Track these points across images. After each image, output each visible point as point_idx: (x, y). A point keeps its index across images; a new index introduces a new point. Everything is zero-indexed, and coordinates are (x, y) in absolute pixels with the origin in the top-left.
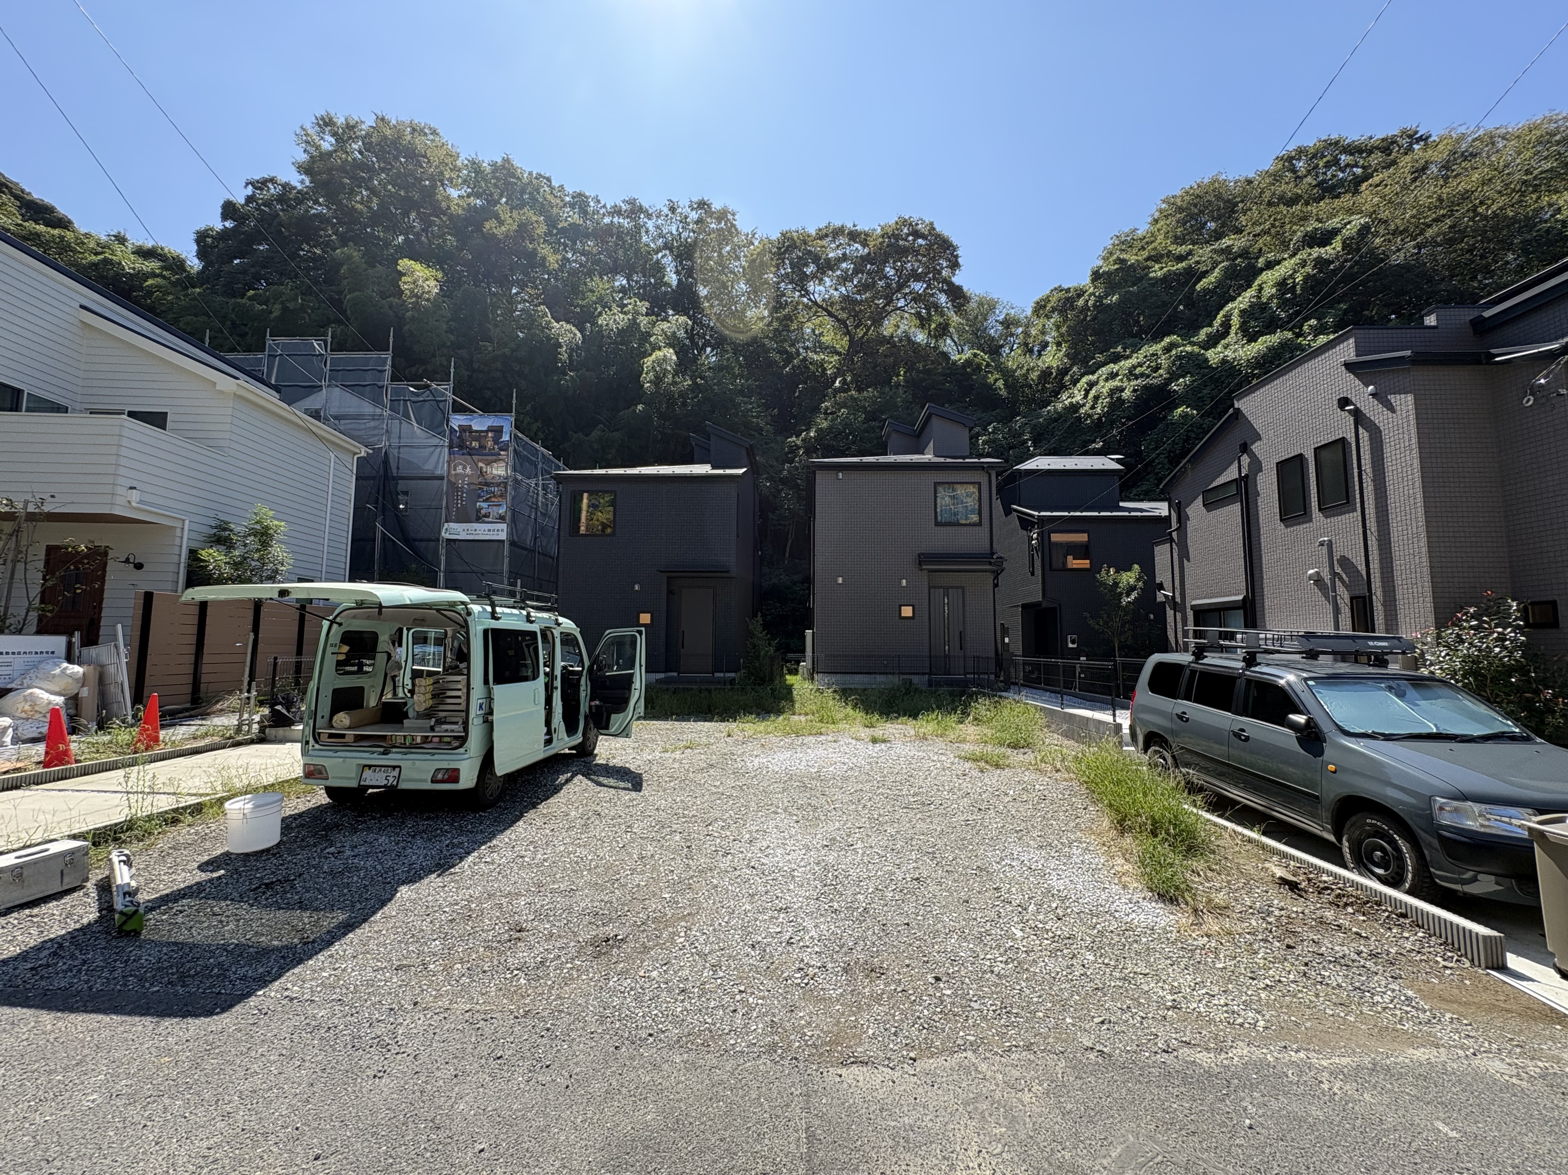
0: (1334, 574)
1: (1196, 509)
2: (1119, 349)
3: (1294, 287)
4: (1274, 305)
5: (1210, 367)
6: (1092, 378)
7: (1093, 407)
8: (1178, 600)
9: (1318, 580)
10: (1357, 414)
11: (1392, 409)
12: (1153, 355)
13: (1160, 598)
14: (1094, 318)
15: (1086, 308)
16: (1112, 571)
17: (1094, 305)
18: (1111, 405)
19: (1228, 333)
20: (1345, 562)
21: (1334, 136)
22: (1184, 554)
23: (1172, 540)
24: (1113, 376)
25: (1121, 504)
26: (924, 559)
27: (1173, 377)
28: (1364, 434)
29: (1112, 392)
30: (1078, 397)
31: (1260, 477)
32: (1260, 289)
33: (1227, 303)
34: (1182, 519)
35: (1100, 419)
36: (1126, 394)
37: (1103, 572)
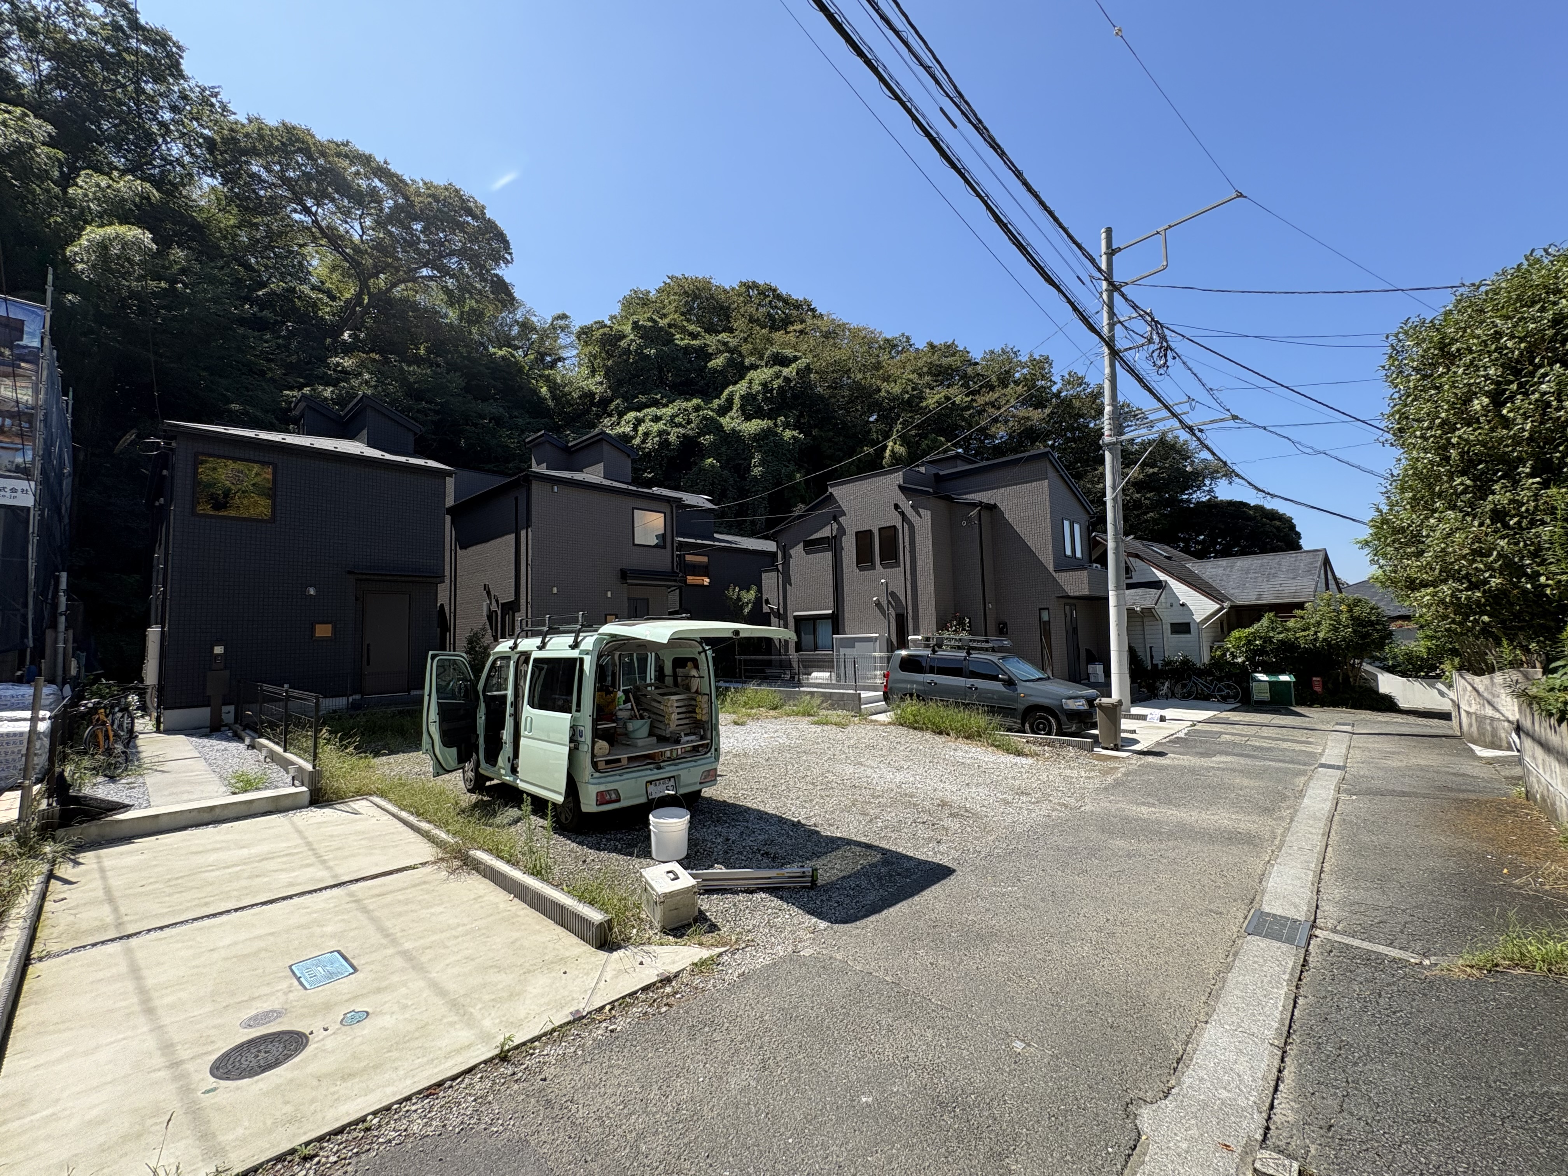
0: (889, 602)
1: (797, 552)
2: (659, 396)
3: (772, 389)
4: (760, 397)
5: (724, 432)
6: (640, 415)
7: (643, 442)
8: (781, 611)
9: (878, 604)
10: (902, 514)
11: (920, 516)
12: (685, 410)
13: (766, 609)
14: (635, 362)
15: (627, 351)
16: (737, 589)
17: (636, 351)
18: (660, 444)
19: (732, 409)
20: (893, 594)
21: (773, 285)
22: (787, 580)
23: (778, 571)
24: (656, 419)
25: (716, 535)
26: (624, 575)
27: (702, 433)
28: (906, 526)
29: (660, 433)
30: (628, 429)
31: (844, 538)
32: (750, 382)
33: (728, 385)
34: (787, 557)
35: (650, 452)
36: (672, 438)
37: (731, 590)
